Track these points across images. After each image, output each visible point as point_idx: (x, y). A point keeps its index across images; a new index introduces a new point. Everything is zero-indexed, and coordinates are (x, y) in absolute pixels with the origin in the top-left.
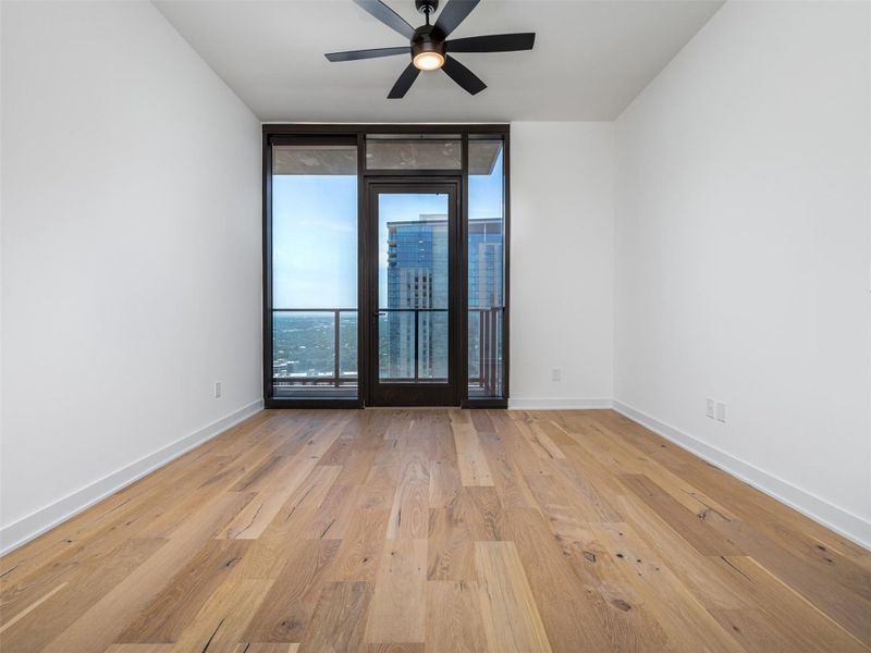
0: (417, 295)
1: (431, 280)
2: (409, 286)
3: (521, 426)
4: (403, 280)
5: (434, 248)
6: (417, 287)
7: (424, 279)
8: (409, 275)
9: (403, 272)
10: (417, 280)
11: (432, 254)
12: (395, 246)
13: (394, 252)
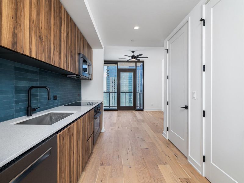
0: (115, 85)
2: (113, 82)
3: (146, 113)
4: (111, 80)
6: (115, 82)
8: (112, 79)
9: (111, 78)
10: (115, 80)
12: (109, 71)
13: (108, 72)
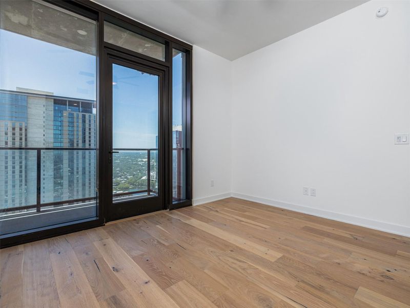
1: (26, 130)
2: (7, 133)
5: (29, 110)
6: (14, 134)
7: (21, 129)
8: (7, 126)
10: (14, 129)
11: (27, 113)
